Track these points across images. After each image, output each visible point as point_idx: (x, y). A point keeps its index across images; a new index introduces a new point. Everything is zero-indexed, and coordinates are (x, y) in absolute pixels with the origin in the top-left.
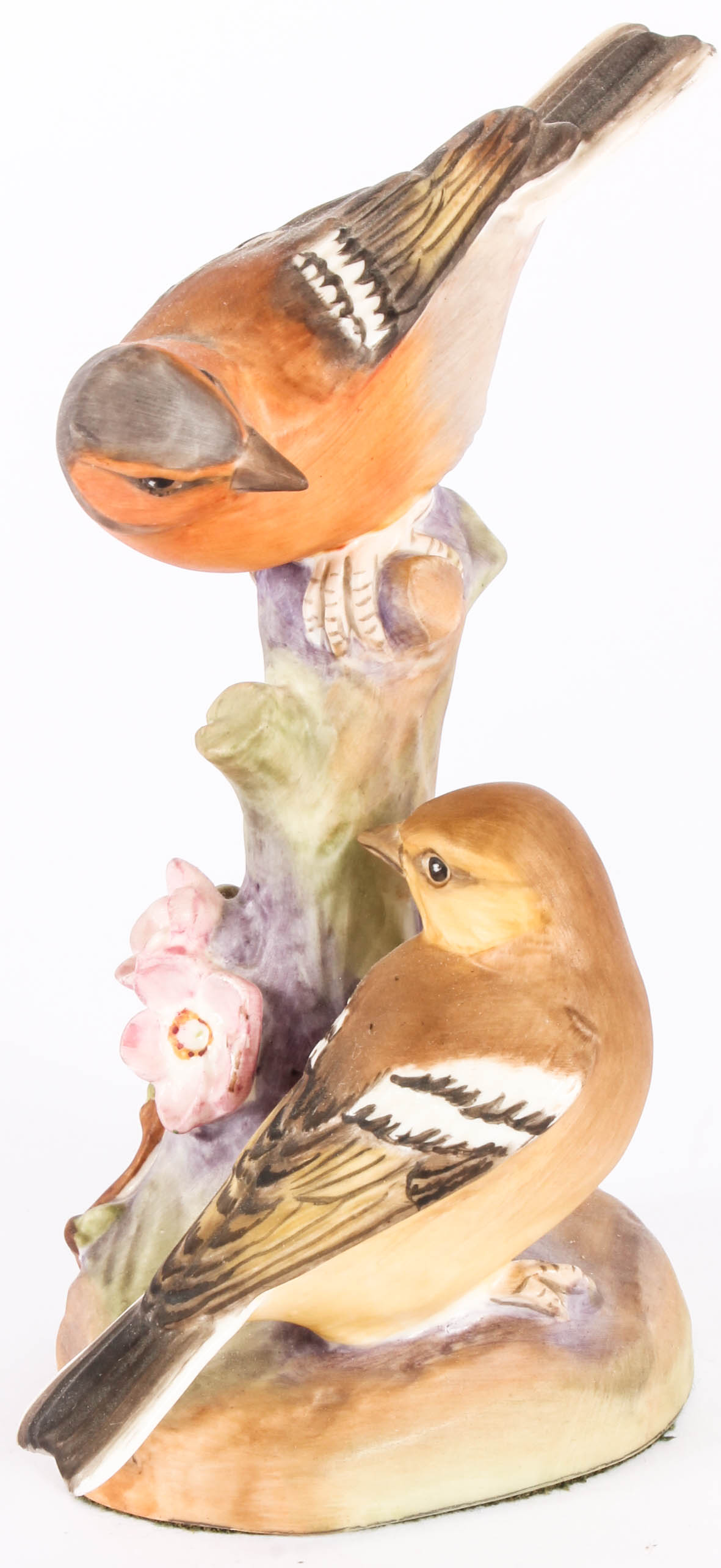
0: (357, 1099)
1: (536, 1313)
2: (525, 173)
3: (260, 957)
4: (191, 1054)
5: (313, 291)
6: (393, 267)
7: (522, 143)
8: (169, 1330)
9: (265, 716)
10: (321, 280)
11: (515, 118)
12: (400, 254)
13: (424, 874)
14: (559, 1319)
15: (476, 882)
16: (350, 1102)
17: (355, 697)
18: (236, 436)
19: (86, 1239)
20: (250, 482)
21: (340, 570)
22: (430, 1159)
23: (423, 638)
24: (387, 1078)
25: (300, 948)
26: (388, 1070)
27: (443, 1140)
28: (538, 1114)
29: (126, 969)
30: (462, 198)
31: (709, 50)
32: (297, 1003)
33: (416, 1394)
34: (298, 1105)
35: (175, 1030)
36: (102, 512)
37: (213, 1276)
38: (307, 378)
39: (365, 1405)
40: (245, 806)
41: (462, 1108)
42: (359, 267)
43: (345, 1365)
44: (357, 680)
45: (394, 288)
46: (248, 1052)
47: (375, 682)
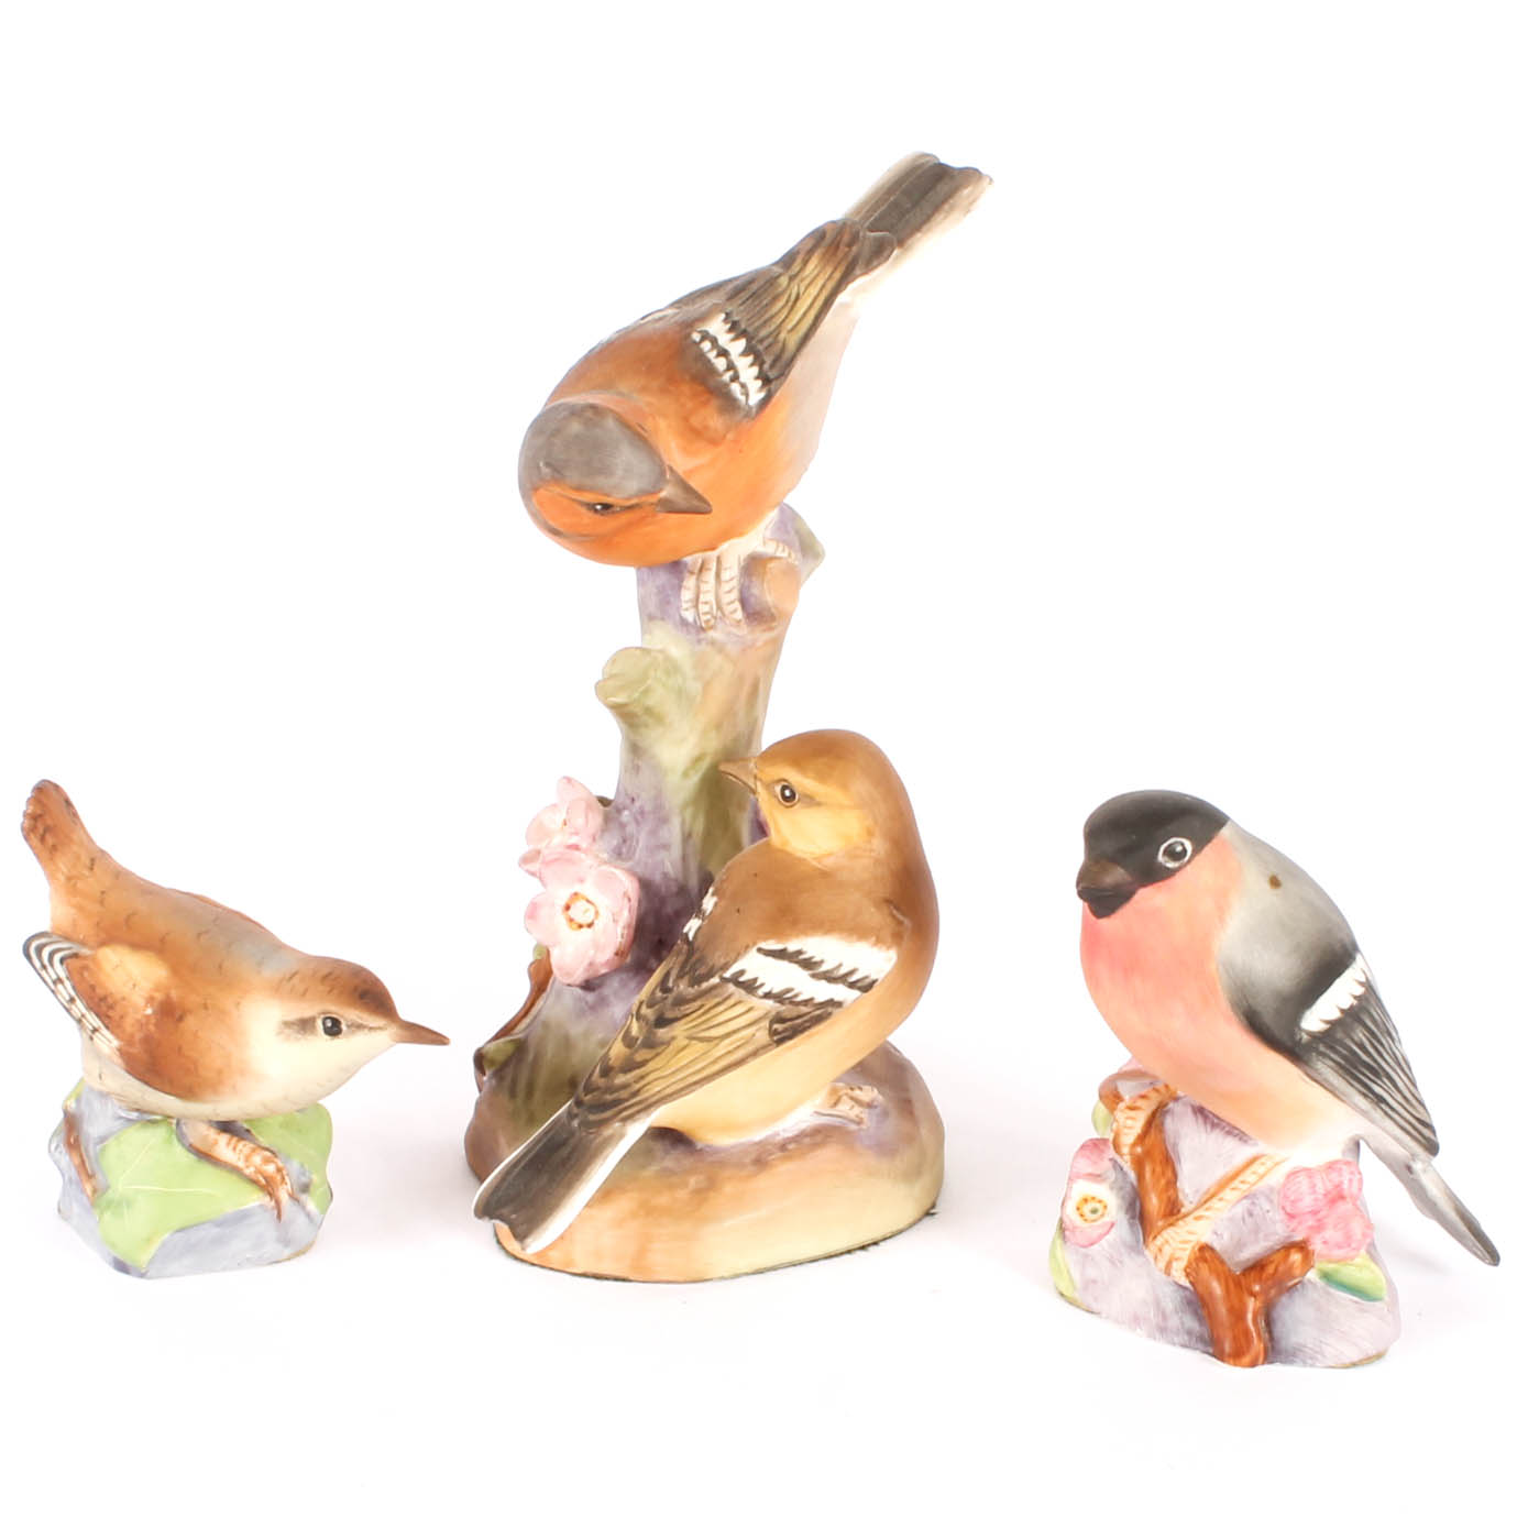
0: (731, 965)
1: (845, 1121)
2: (858, 271)
3: (634, 854)
4: (581, 926)
5: (709, 361)
6: (766, 343)
7: (855, 249)
8: (591, 1133)
9: (652, 673)
10: (715, 352)
11: (848, 230)
12: (771, 333)
13: (776, 797)
14: (864, 1127)
15: (819, 804)
16: (726, 967)
17: (717, 660)
18: (663, 473)
19: (492, 1063)
20: (669, 507)
21: (713, 566)
22: (785, 1009)
23: (773, 618)
24: (755, 949)
25: (666, 847)
26: (755, 944)
27: (796, 996)
28: (866, 977)
29: (526, 860)
30: (813, 291)
31: (988, 180)
32: (663, 889)
33: (764, 1181)
34: (682, 967)
35: (568, 908)
36: (551, 523)
37: (624, 1094)
38: (706, 428)
39: (728, 1188)
40: (626, 738)
41: (811, 972)
42: (742, 343)
43: (710, 1159)
44: (719, 648)
45: (768, 360)
46: (629, 926)
47: (732, 649)
